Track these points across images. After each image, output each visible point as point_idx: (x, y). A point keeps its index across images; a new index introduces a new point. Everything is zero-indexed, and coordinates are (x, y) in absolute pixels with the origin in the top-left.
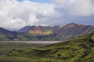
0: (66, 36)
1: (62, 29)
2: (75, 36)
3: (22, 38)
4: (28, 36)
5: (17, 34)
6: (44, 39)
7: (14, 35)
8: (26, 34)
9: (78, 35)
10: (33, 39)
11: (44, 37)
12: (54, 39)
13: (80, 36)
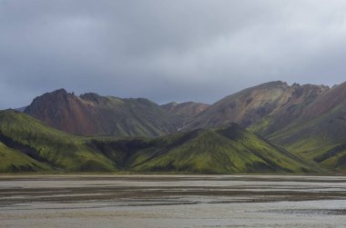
4: (30, 137)
6: (162, 161)
8: (14, 126)
10: (67, 161)
11: (152, 144)
12: (239, 162)
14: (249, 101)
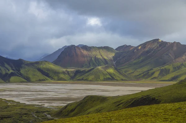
0: (136, 69)
1: (133, 52)
2: (155, 69)
3: (31, 76)
4: (48, 70)
5: (23, 65)
7: (14, 68)
8: (44, 66)
9: (162, 68)
10: (56, 78)
13: (165, 69)
14: (145, 48)
